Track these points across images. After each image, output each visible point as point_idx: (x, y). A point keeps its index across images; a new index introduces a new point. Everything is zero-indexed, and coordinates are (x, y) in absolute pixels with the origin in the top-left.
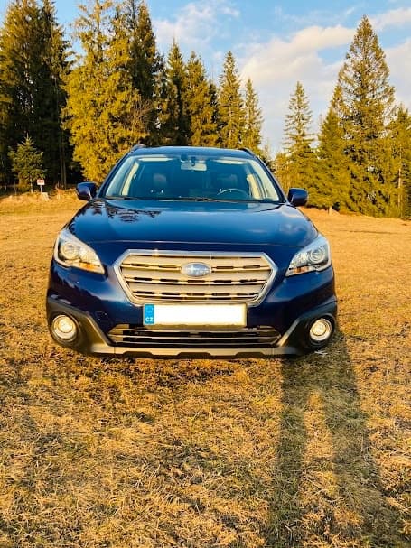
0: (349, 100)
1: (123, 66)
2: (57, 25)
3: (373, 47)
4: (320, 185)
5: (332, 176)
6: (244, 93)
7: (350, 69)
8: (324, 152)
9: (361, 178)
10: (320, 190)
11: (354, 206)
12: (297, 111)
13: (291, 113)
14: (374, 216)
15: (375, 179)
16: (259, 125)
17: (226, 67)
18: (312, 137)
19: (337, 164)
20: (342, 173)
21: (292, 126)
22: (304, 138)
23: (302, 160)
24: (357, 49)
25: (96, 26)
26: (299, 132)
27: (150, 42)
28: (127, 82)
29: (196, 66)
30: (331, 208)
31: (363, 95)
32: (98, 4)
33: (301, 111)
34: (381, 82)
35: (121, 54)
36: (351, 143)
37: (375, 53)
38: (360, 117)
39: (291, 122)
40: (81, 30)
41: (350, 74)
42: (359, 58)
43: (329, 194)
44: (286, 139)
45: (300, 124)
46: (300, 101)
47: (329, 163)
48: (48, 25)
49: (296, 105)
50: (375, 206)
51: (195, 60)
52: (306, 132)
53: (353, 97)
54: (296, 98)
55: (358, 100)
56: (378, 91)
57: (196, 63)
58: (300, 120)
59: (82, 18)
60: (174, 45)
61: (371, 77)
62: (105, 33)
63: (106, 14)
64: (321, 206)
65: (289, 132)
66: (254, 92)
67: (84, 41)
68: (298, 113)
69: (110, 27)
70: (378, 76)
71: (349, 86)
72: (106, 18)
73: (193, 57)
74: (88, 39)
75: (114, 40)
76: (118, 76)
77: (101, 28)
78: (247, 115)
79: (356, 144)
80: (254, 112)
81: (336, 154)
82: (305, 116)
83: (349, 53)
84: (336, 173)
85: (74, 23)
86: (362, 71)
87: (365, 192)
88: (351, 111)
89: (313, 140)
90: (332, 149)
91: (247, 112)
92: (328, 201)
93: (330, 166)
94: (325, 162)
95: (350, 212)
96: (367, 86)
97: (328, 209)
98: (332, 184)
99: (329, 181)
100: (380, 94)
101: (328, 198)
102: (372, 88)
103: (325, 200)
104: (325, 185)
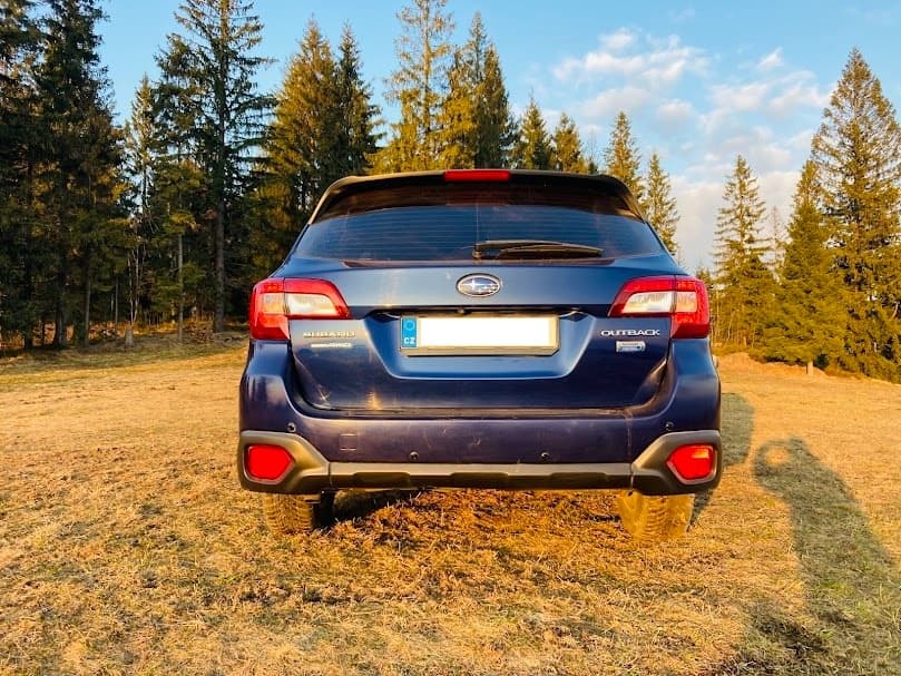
0: (832, 183)
1: (462, 138)
2: (361, 83)
3: (874, 97)
4: (790, 323)
5: (813, 309)
6: (646, 176)
7: (833, 133)
8: (796, 268)
9: (862, 313)
10: (790, 332)
11: (851, 361)
12: (738, 203)
13: (729, 206)
14: (890, 379)
15: (889, 314)
16: (671, 226)
17: (616, 136)
18: (765, 244)
19: (819, 287)
20: (829, 304)
21: (731, 226)
22: (753, 246)
23: (748, 283)
24: (844, 102)
25: (424, 80)
26: (743, 236)
27: (501, 102)
28: (466, 161)
29: (568, 137)
30: (811, 364)
31: (859, 175)
32: (429, 49)
33: (746, 203)
34: (890, 153)
35: (460, 120)
36: (841, 253)
37: (876, 107)
38: (857, 210)
39: (728, 220)
40: (401, 88)
41: (833, 141)
42: (848, 116)
43: (806, 339)
44: (720, 247)
45: (743, 224)
46: (743, 186)
47: (806, 286)
48: (347, 83)
49: (737, 192)
50: (891, 363)
51: (568, 126)
52: (756, 236)
53: (840, 178)
54: (736, 181)
55: (851, 182)
56: (886, 168)
57: (570, 132)
58: (745, 218)
59: (405, 70)
60: (532, 107)
61: (872, 145)
62: (437, 90)
63: (439, 64)
64: (793, 359)
65: (725, 235)
66: (663, 174)
67: (405, 103)
68: (741, 206)
69: (445, 81)
70: (886, 143)
71: (833, 161)
72: (439, 69)
73: (564, 121)
74: (412, 99)
75: (449, 99)
76: (454, 151)
77: (431, 83)
78: (651, 211)
79: (851, 255)
80: (663, 205)
81: (818, 272)
82: (754, 211)
83: (831, 108)
84: (818, 304)
85: (390, 77)
86: (855, 136)
87: (871, 337)
88: (837, 200)
89: (768, 249)
90: (811, 264)
91: (652, 205)
92: (805, 351)
93: (808, 292)
94: (799, 284)
95: (843, 372)
96: (866, 160)
97: (806, 365)
98: (812, 323)
99: (806, 317)
100: (889, 171)
101: (805, 346)
102: (875, 163)
103: (799, 350)
104: (799, 324)
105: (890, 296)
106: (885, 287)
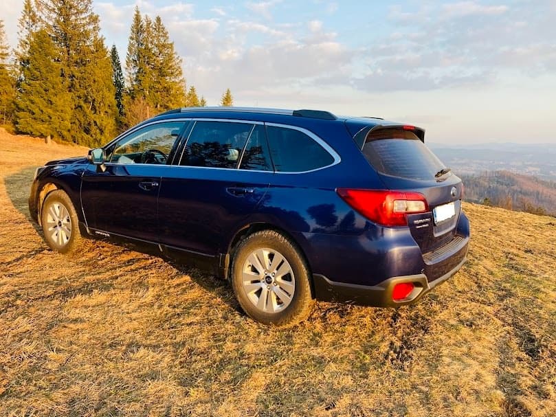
4: (36, 111)
5: (50, 102)
9: (73, 106)
10: (36, 116)
11: (68, 135)
14: (89, 146)
15: (88, 108)
19: (53, 88)
20: (60, 100)
30: (49, 138)
36: (59, 66)
43: (47, 121)
47: (45, 86)
50: (89, 136)
56: (81, 16)
64: (39, 134)
84: (53, 99)
87: (79, 120)
90: (47, 72)
92: (46, 128)
93: (46, 90)
94: (39, 84)
95: (64, 142)
96: (71, 8)
97: (46, 137)
98: (50, 111)
99: (46, 107)
100: (83, 19)
101: (46, 126)
102: (76, 11)
103: (43, 128)
104: (42, 111)
105: (89, 97)
106: (85, 91)
